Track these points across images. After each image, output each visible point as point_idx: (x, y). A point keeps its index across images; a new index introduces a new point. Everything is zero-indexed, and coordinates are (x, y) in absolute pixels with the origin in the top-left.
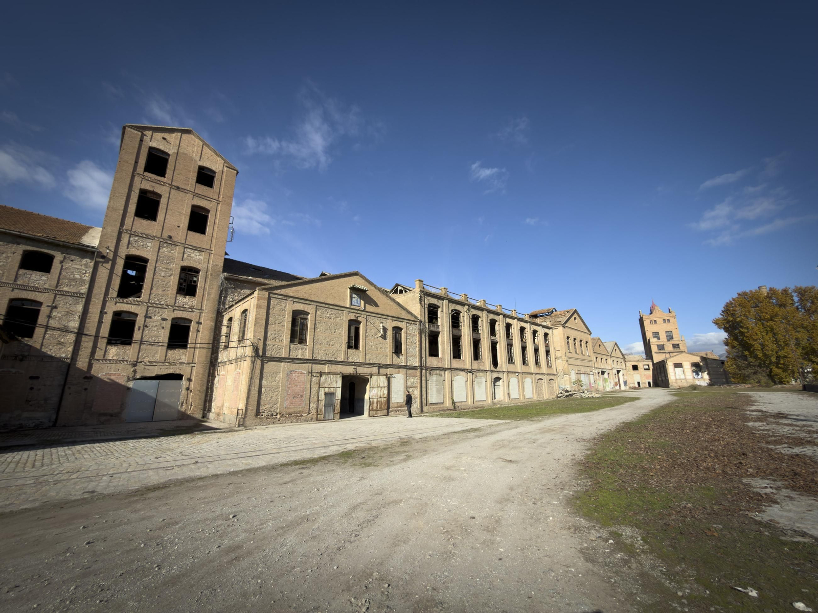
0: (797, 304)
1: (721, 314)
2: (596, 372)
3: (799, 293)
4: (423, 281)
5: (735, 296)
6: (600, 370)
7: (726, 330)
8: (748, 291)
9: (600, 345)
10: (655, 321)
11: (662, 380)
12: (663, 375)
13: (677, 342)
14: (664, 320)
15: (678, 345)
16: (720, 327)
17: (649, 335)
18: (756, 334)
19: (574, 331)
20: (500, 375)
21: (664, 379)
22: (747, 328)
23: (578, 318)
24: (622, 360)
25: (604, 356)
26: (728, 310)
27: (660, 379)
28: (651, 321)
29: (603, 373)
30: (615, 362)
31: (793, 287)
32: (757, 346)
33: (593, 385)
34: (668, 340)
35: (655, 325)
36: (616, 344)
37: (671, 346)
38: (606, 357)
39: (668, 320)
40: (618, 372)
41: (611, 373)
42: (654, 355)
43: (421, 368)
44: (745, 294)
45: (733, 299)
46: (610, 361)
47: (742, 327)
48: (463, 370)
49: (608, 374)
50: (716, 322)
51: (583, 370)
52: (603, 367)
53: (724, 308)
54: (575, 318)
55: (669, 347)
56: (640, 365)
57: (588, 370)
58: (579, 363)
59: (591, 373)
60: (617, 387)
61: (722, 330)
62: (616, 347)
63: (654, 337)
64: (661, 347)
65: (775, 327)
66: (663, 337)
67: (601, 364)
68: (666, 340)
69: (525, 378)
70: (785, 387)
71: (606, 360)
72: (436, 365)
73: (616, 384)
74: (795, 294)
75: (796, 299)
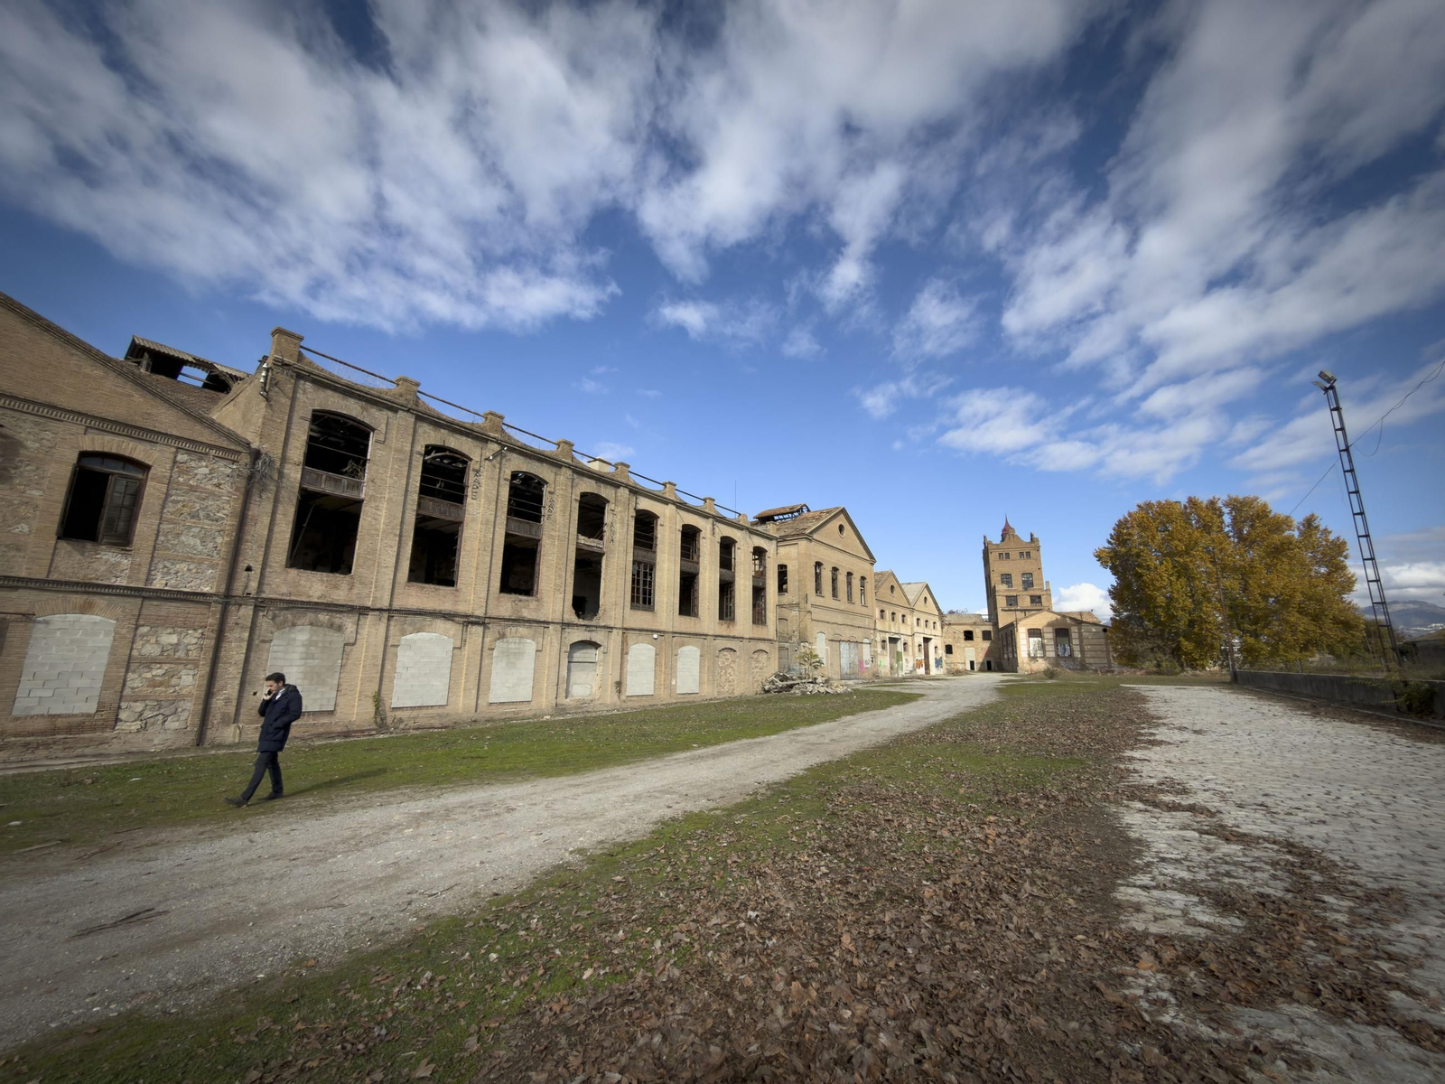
0: (1227, 529)
1: (1109, 542)
2: (878, 639)
3: (1233, 509)
4: (301, 339)
5: (1134, 509)
6: (887, 636)
7: (1115, 570)
8: (1154, 502)
9: (892, 587)
10: (1008, 555)
11: (1009, 659)
12: (1010, 649)
13: (1038, 593)
14: (1021, 554)
15: (1040, 597)
16: (1104, 564)
17: (995, 578)
18: (1161, 577)
19: (836, 552)
20: (597, 637)
21: (1011, 656)
22: (1148, 568)
23: (847, 527)
24: (937, 619)
25: (899, 609)
26: (1121, 535)
27: (1006, 656)
28: (1000, 554)
29: (893, 640)
30: (922, 622)
31: (1225, 498)
32: (1161, 600)
33: (869, 666)
34: (1026, 589)
35: (1007, 561)
36: (927, 587)
37: (1028, 599)
38: (903, 611)
39: (1028, 553)
40: (927, 640)
41: (910, 643)
42: (1000, 614)
43: (227, 599)
44: (1149, 505)
45: (1130, 515)
46: (911, 619)
47: (1140, 566)
48: (448, 616)
49: (905, 644)
50: (1099, 557)
51: (847, 633)
52: (893, 630)
53: (1114, 529)
54: (841, 528)
55: (1025, 602)
56: (978, 633)
57: (858, 634)
58: (840, 619)
59: (866, 641)
60: (921, 671)
61: (1108, 570)
62: (926, 594)
63: (1003, 582)
64: (1012, 601)
65: (1191, 566)
66: (1017, 581)
67: (892, 623)
68: (1021, 588)
69: (683, 645)
70: (1198, 676)
71: (903, 616)
72: (322, 596)
73: (918, 665)
74: (1226, 510)
75: (1227, 519)
